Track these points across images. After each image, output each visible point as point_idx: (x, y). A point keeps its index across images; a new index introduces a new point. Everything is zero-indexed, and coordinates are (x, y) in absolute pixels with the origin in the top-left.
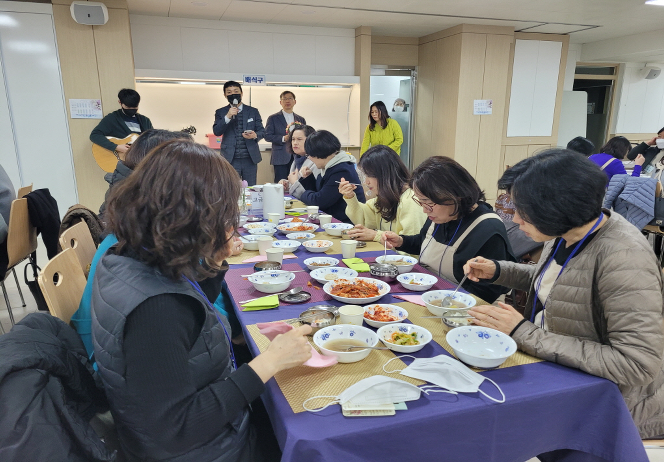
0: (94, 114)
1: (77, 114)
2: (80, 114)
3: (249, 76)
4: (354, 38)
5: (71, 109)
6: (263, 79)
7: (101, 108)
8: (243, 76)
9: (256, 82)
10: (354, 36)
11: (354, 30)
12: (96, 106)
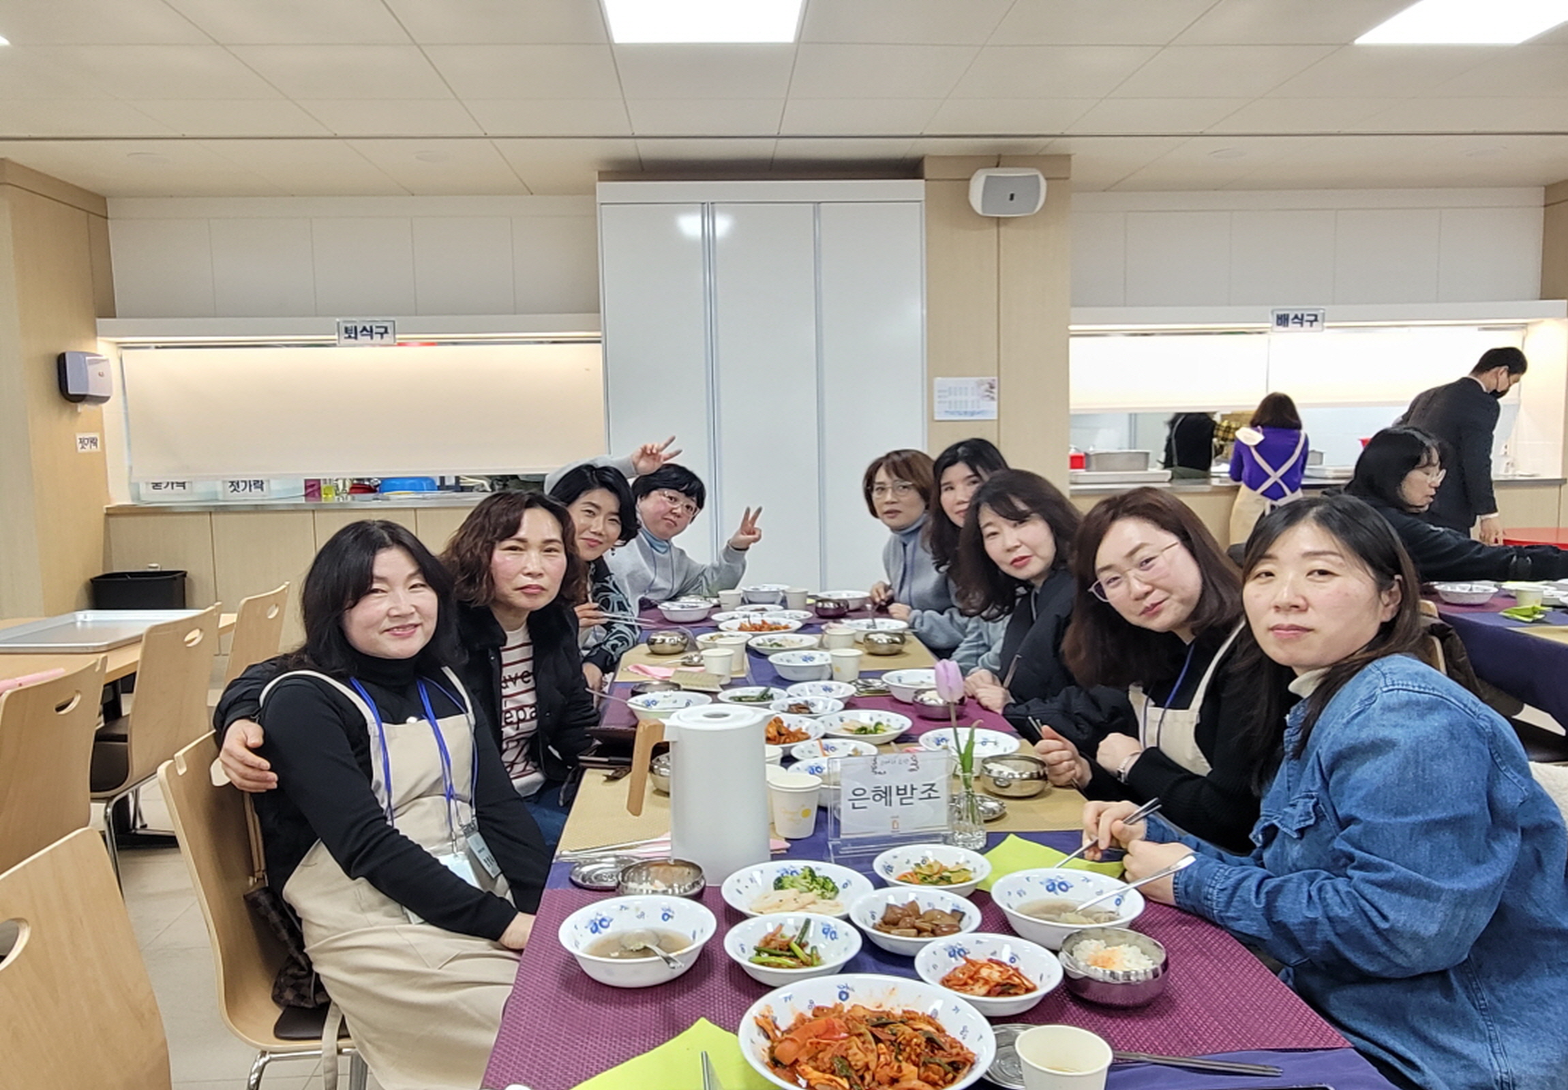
0: (981, 409)
1: (946, 412)
2: (953, 409)
3: (1286, 312)
4: (1543, 209)
5: (936, 399)
6: (1319, 318)
7: (996, 396)
8: (1272, 312)
9: (1302, 324)
10: (1543, 204)
11: (1543, 189)
12: (987, 391)
